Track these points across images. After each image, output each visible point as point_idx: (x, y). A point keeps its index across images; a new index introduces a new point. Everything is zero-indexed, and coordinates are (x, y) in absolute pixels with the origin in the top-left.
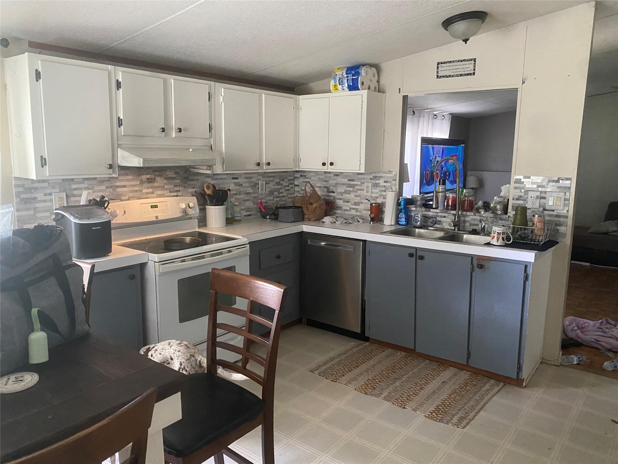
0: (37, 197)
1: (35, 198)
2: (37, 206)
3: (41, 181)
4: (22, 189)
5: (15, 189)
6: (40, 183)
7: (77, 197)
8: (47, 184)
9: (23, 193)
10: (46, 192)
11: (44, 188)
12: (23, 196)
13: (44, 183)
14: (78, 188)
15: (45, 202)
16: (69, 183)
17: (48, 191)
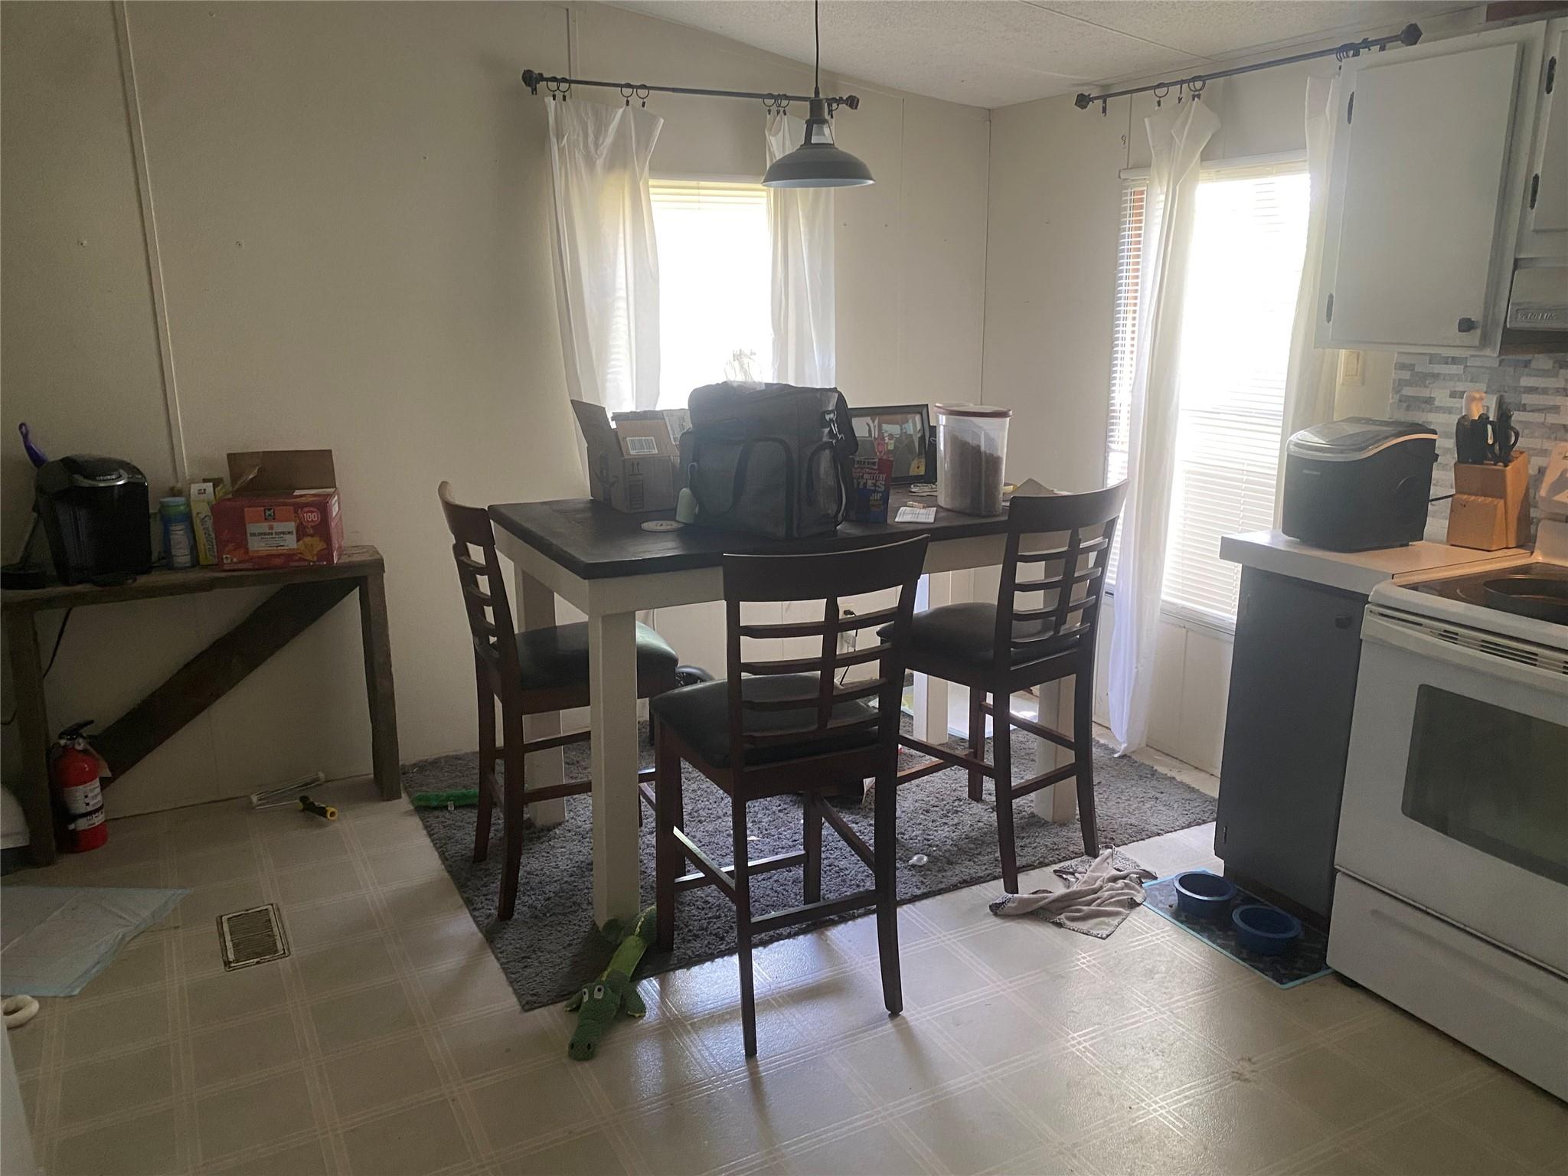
0: (1434, 399)
1: (1429, 401)
2: (1430, 420)
3: (1450, 360)
4: (1406, 375)
5: (1395, 373)
6: (1447, 363)
7: (1529, 412)
8: (1462, 367)
9: (1408, 383)
10: (1457, 389)
11: (1451, 377)
12: (1408, 391)
13: (1455, 364)
14: (1537, 388)
15: (1450, 413)
16: (1515, 372)
17: (1460, 387)
